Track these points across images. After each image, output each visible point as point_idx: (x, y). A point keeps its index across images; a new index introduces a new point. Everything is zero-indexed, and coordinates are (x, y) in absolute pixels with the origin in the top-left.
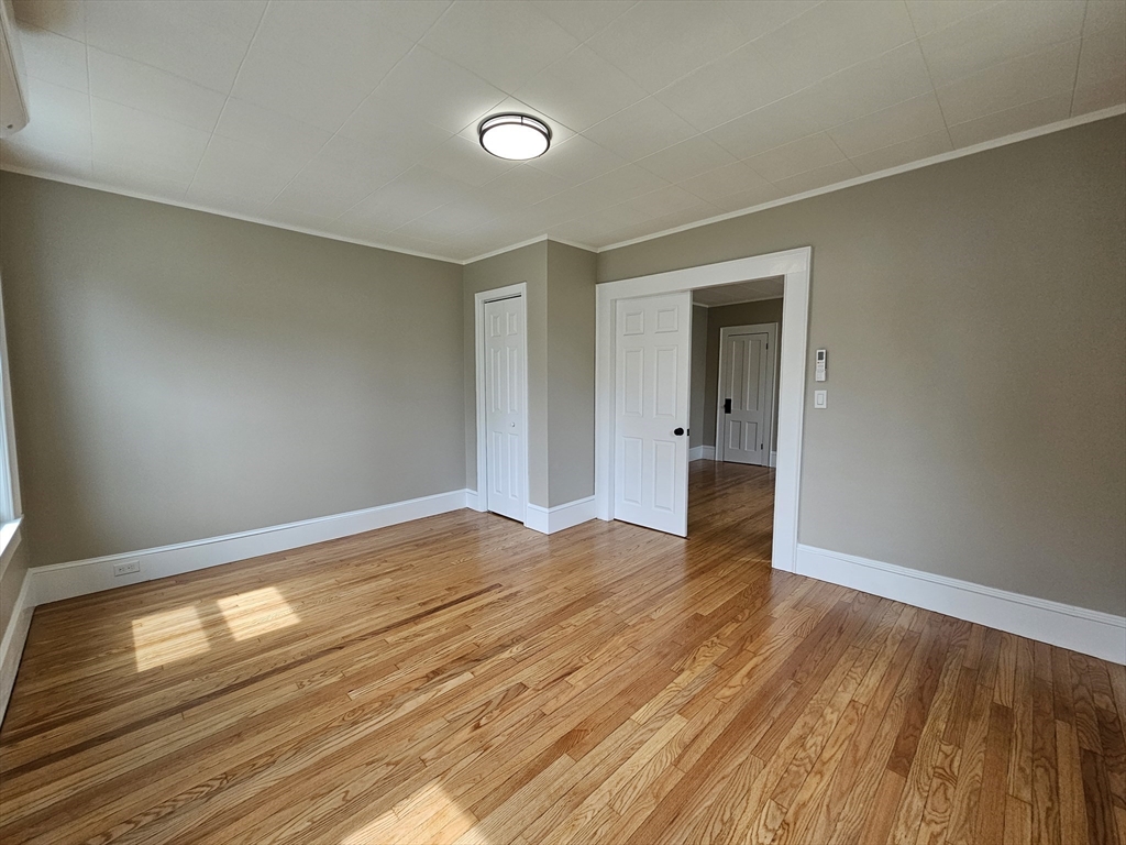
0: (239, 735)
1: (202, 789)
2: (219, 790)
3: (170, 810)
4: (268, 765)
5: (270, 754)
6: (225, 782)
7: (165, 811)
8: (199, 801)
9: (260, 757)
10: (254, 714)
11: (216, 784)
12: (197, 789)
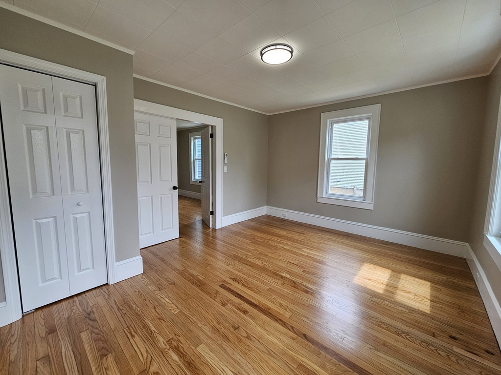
0: (384, 345)
1: (409, 339)
2: (403, 332)
3: (423, 343)
4: (383, 323)
5: (379, 325)
6: (400, 333)
7: (425, 344)
8: (412, 336)
9: (383, 328)
10: (372, 347)
11: (403, 335)
12: (411, 340)
